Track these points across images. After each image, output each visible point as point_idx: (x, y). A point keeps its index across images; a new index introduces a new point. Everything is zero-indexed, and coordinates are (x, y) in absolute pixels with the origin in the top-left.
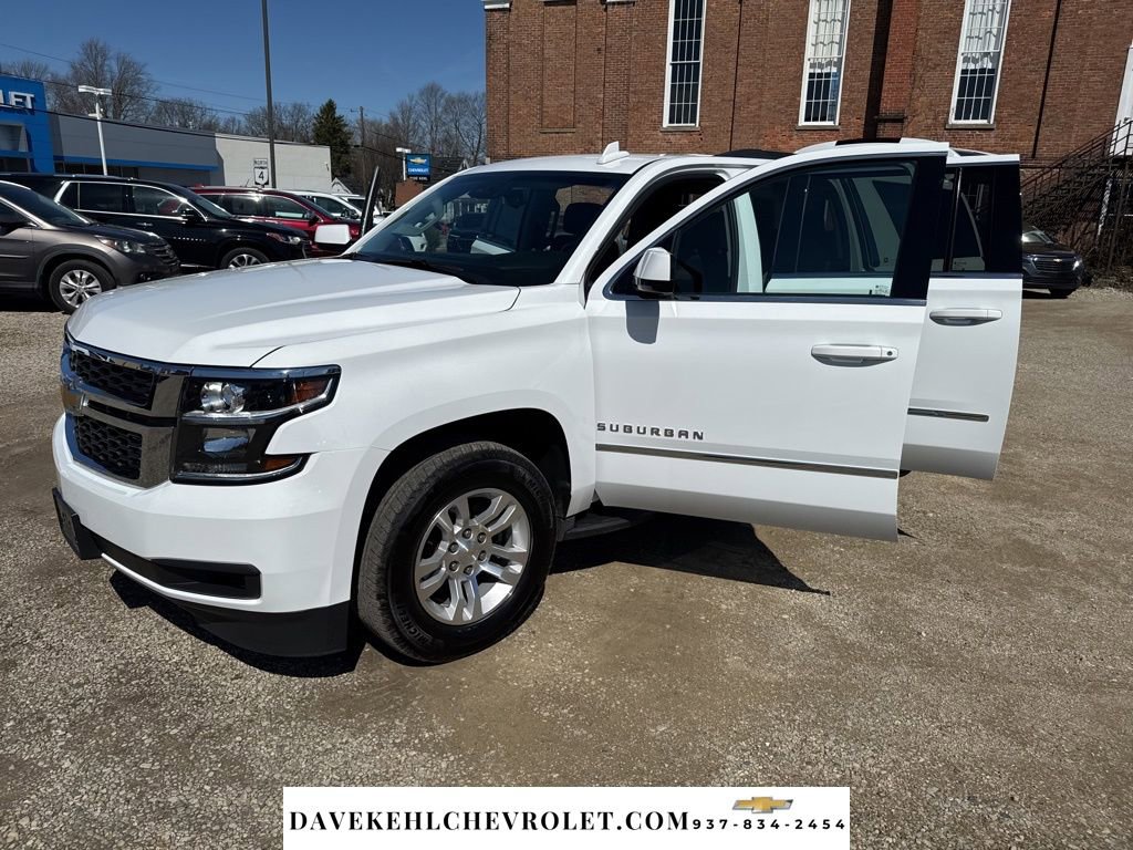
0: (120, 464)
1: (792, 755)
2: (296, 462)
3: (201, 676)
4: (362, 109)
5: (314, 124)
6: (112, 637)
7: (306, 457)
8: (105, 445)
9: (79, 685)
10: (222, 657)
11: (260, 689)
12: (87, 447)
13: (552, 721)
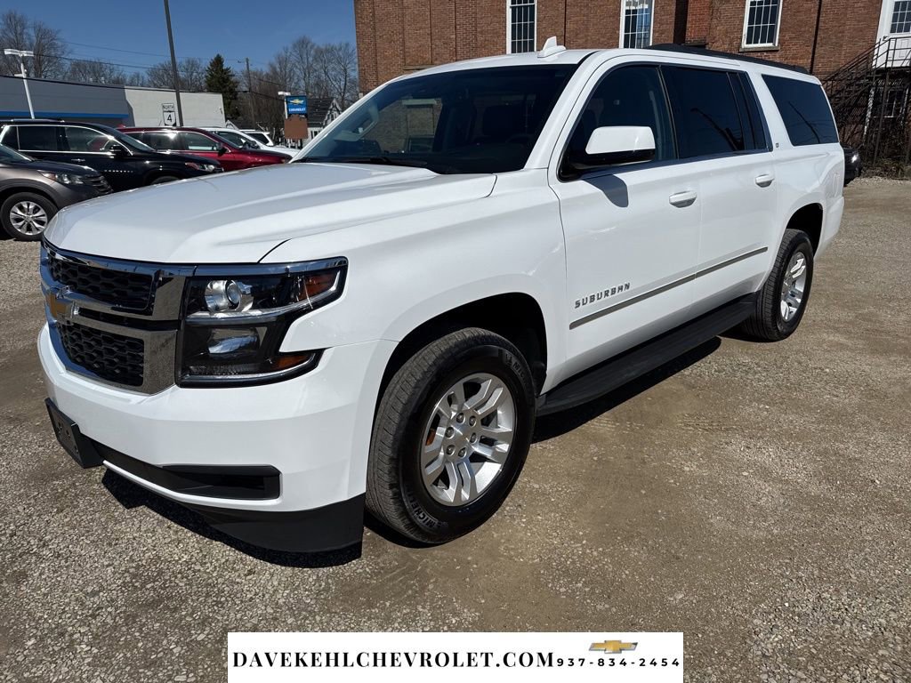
0: (117, 371)
1: (815, 614)
2: (308, 360)
3: (215, 575)
4: (247, 60)
5: (206, 77)
6: (117, 539)
7: (319, 353)
8: (100, 353)
9: (94, 594)
10: (230, 553)
11: (276, 583)
12: (79, 356)
13: (571, 596)
